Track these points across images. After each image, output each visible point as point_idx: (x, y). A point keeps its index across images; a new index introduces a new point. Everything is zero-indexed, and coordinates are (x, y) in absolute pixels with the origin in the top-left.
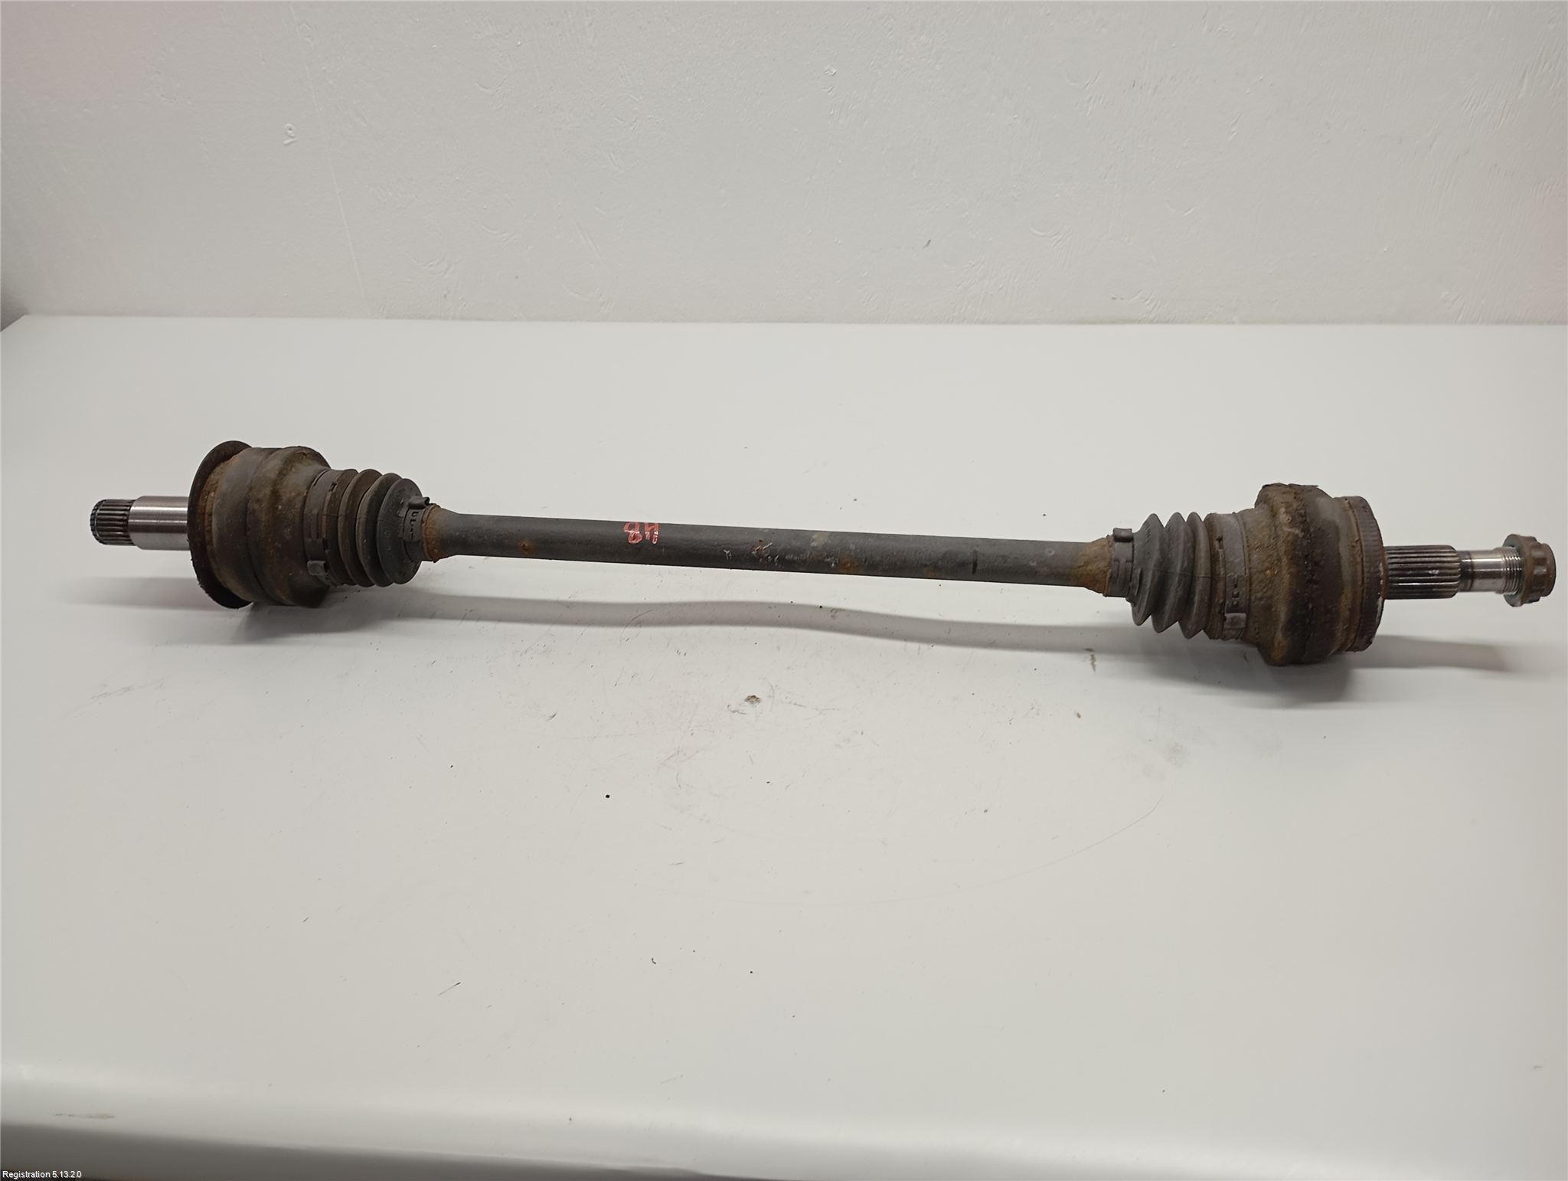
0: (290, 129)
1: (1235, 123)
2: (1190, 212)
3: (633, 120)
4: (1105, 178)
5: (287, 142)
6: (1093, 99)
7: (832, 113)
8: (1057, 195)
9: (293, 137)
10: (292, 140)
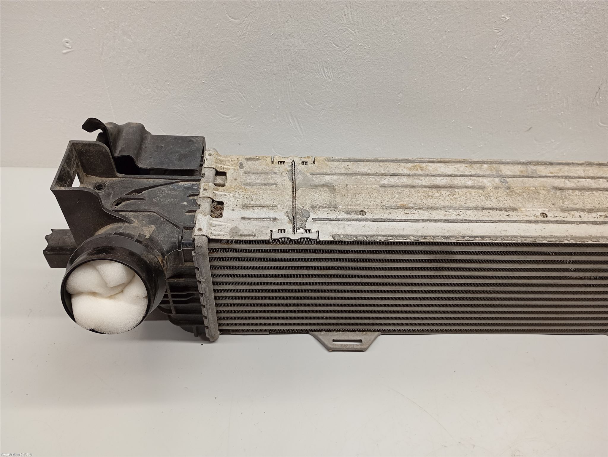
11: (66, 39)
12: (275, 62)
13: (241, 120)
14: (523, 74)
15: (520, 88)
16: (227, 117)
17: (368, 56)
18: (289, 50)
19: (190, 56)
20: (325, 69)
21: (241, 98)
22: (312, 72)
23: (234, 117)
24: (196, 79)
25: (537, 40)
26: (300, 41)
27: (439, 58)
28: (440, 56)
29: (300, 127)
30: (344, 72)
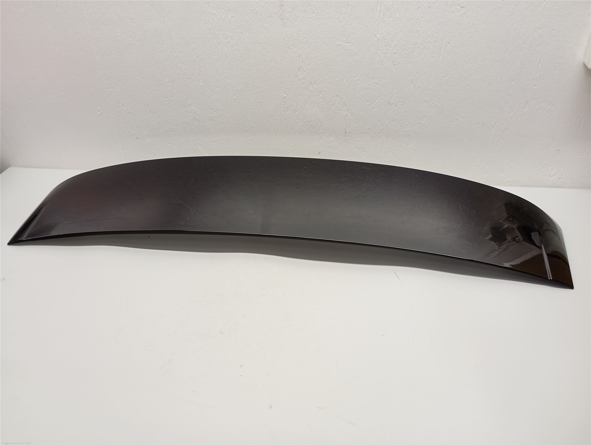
0: (100, 110)
1: (424, 117)
2: (410, 145)
3: (216, 110)
4: (380, 133)
5: (99, 113)
6: (374, 108)
7: (284, 109)
8: (364, 139)
9: (100, 112)
10: (101, 113)
11: (100, 108)
12: (186, 117)
13: (176, 146)
14: (303, 123)
15: (305, 130)
16: (170, 145)
17: (227, 114)
18: (192, 112)
19: (150, 115)
20: (209, 121)
21: (175, 135)
22: (204, 122)
23: (173, 145)
24: (154, 126)
25: (303, 106)
26: (195, 108)
27: (260, 115)
28: (260, 114)
29: (205, 151)
30: (218, 122)
